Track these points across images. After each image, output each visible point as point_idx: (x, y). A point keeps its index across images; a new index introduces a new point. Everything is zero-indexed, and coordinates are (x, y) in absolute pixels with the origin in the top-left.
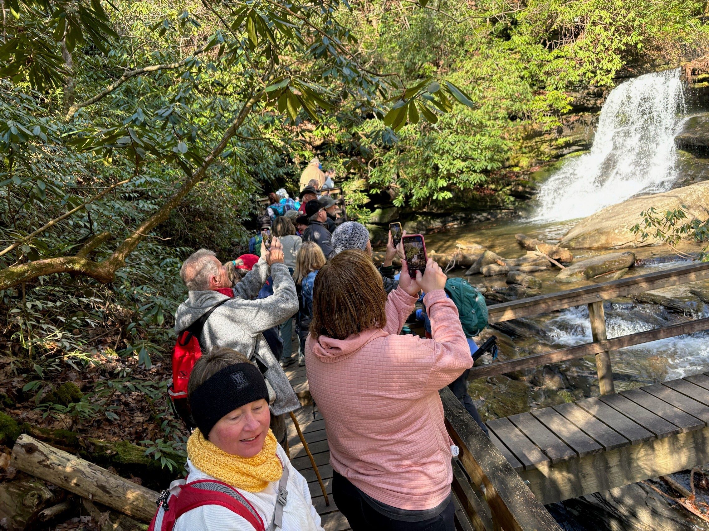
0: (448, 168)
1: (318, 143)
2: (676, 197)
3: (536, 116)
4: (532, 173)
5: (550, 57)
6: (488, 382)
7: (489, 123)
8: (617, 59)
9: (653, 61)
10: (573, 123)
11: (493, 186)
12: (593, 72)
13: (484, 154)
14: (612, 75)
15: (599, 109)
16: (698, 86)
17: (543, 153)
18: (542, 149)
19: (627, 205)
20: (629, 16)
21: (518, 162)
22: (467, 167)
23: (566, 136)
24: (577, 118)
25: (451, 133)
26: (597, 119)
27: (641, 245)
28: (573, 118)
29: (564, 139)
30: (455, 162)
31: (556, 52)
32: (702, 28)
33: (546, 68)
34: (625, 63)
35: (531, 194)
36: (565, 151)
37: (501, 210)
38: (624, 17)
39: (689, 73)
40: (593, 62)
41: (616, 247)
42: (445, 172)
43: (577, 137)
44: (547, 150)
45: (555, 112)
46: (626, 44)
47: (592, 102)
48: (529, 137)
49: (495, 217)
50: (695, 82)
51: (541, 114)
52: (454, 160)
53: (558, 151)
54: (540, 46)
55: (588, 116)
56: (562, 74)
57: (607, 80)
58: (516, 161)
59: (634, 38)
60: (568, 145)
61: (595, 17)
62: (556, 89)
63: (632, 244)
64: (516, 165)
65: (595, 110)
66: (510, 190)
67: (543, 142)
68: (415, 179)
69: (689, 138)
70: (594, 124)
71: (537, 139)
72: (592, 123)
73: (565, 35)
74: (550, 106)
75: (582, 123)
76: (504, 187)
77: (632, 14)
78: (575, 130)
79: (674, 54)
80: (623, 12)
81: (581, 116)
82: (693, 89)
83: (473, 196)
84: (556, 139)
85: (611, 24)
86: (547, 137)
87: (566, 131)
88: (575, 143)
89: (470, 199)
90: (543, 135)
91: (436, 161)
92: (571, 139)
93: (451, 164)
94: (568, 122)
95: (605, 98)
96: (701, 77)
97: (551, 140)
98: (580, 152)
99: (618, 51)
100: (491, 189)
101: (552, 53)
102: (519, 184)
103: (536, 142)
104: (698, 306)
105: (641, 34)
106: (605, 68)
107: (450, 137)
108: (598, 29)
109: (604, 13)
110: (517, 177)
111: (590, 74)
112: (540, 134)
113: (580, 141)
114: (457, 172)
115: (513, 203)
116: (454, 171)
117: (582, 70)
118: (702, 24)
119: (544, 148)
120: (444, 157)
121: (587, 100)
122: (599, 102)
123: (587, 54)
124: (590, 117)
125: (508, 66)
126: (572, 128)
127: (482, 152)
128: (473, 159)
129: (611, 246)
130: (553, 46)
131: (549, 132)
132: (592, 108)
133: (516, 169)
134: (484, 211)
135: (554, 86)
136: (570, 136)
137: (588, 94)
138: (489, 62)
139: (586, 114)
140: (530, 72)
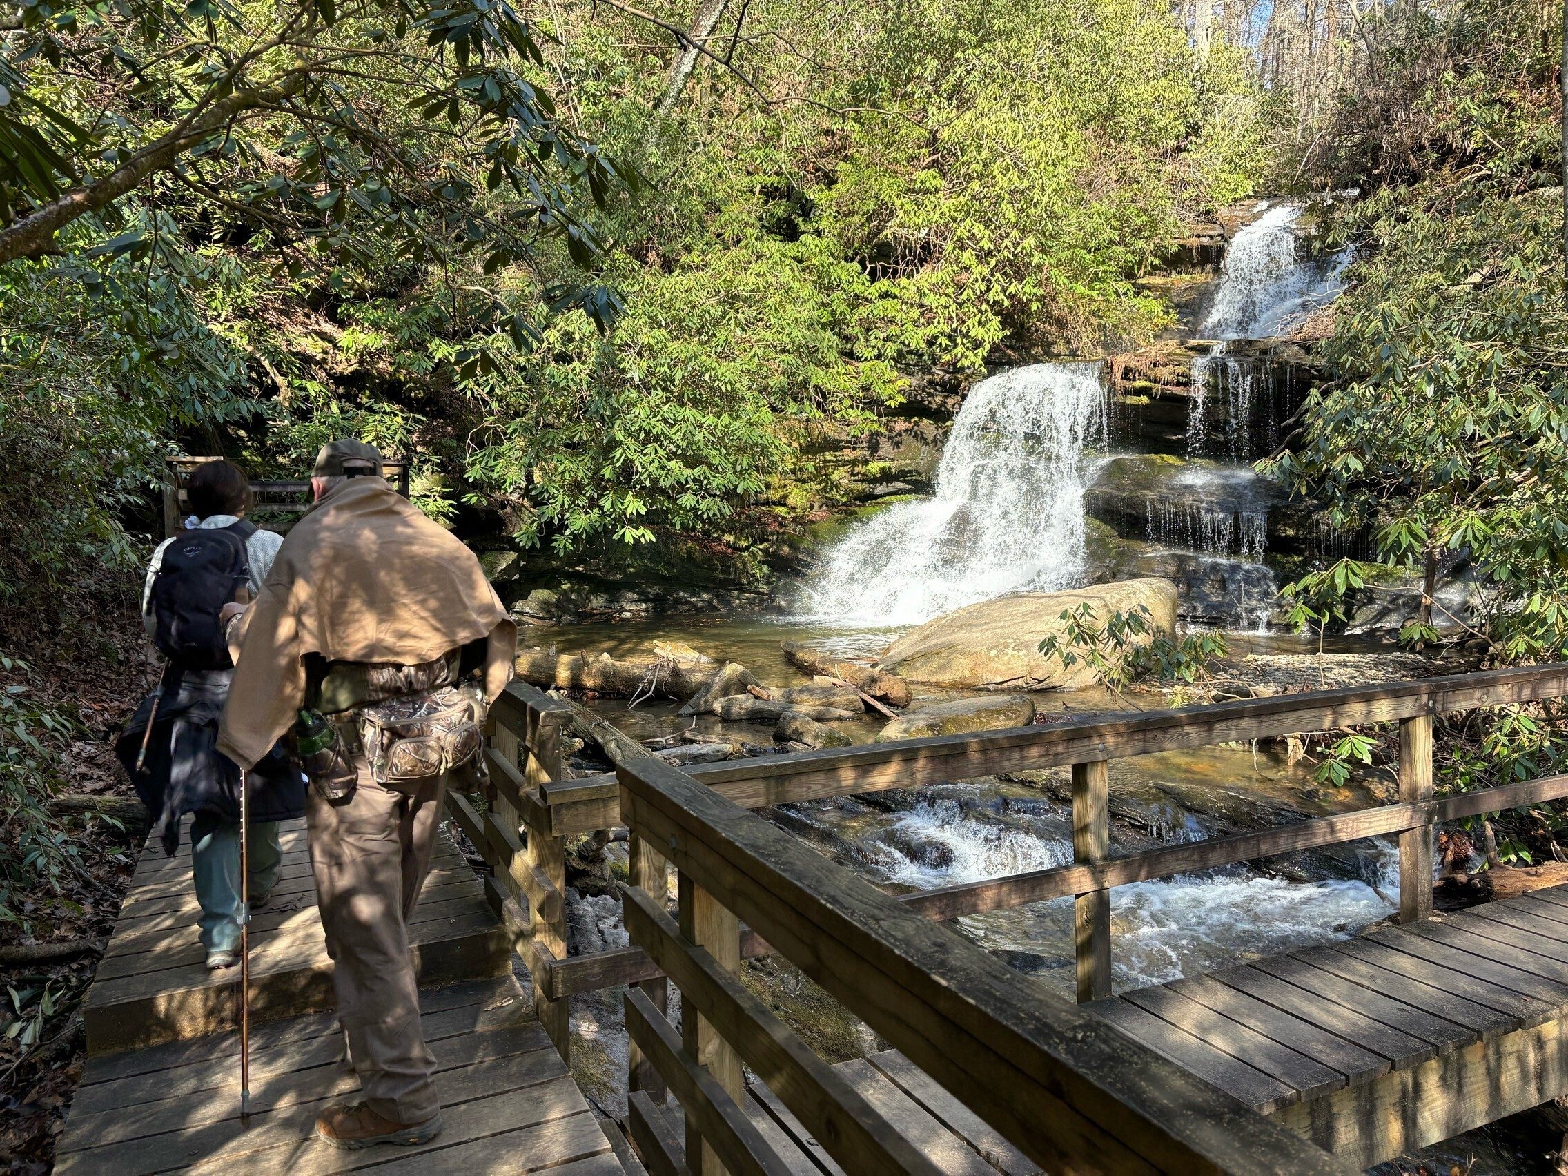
0: (656, 473)
1: (345, 368)
2: (1102, 599)
3: (837, 405)
4: (812, 522)
5: (873, 290)
6: (754, 968)
7: (748, 395)
8: (995, 321)
9: (1050, 344)
10: (900, 434)
11: (730, 538)
12: (950, 337)
13: (732, 458)
14: (983, 352)
15: (949, 416)
16: (1131, 400)
17: (836, 486)
18: (836, 476)
19: (1007, 606)
20: (1025, 244)
21: (785, 497)
22: (695, 480)
23: (884, 459)
24: (906, 426)
25: (668, 400)
26: (946, 434)
27: (1038, 686)
28: (900, 425)
29: (881, 464)
30: (672, 464)
31: (884, 284)
32: (1135, 301)
33: (863, 311)
34: (1007, 332)
35: (807, 565)
36: (880, 489)
37: (741, 591)
38: (1016, 245)
39: (1119, 373)
40: (951, 318)
41: (991, 687)
42: (648, 483)
43: (907, 464)
44: (844, 482)
45: (873, 404)
46: (1011, 297)
47: (939, 399)
48: (813, 448)
49: (727, 603)
50: (1126, 392)
51: (847, 402)
52: (669, 460)
53: (865, 486)
54: (856, 266)
55: (927, 426)
56: (894, 330)
57: (974, 359)
58: (781, 493)
59: (1027, 289)
60: (886, 476)
61: (962, 232)
62: (879, 357)
63: (1020, 682)
64: (781, 503)
65: (943, 416)
66: (765, 551)
67: (839, 463)
68: (576, 488)
69: (1111, 496)
70: (939, 443)
71: (829, 456)
72: (935, 441)
73: (904, 257)
74: (865, 388)
75: (915, 436)
76: (754, 544)
77: (1030, 242)
78: (902, 448)
79: (1086, 339)
80: (1015, 234)
81: (916, 424)
82: (1123, 405)
83: (689, 553)
84: (866, 462)
85: (989, 253)
86: (848, 454)
87: (886, 448)
88: (901, 475)
89: (683, 560)
90: (842, 448)
91: (629, 454)
92: (894, 466)
93: (662, 468)
94: (891, 430)
95: (964, 397)
96: (1138, 384)
97: (854, 463)
98: (908, 496)
99: (996, 307)
100: (728, 545)
101: (877, 284)
102: (784, 542)
103: (825, 461)
104: (1176, 817)
105: (1038, 284)
106: (972, 334)
107: (665, 408)
108: (967, 257)
109: (979, 229)
110: (781, 525)
111: (944, 341)
112: (835, 446)
113: (910, 472)
114: (673, 487)
115: (767, 578)
116: (668, 484)
117: (930, 331)
118: (1137, 294)
119: (840, 475)
120: (650, 449)
121: (930, 395)
122: (950, 401)
123: (943, 300)
124: (933, 428)
125: (796, 285)
126: (897, 445)
127: (728, 453)
128: (710, 465)
129: (980, 682)
130: (879, 273)
131: (853, 444)
132: (938, 411)
133: (781, 510)
134: (706, 590)
135: (876, 351)
136: (892, 459)
137: (931, 382)
138: (762, 266)
139: (926, 421)
140: (833, 313)
